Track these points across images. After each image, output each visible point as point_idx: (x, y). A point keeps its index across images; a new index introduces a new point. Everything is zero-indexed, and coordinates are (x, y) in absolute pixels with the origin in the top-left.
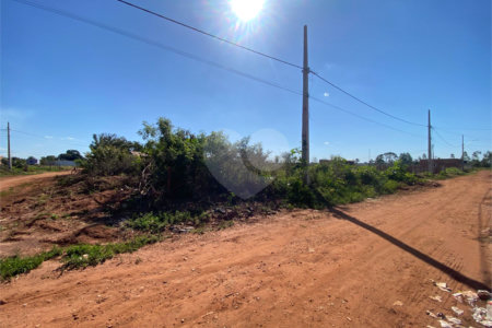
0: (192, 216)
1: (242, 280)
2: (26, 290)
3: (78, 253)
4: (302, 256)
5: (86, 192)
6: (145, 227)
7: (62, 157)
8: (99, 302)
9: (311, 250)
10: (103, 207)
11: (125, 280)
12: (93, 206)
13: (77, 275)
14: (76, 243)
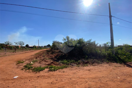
0: (76, 61)
1: (93, 83)
2: (42, 74)
3: (52, 68)
4: (115, 79)
5: (52, 54)
6: (64, 63)
7: (47, 46)
8: (56, 80)
9: (119, 78)
10: (56, 57)
11: (61, 76)
12: (53, 57)
13: (51, 73)
14: (51, 65)
